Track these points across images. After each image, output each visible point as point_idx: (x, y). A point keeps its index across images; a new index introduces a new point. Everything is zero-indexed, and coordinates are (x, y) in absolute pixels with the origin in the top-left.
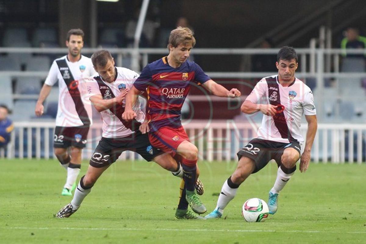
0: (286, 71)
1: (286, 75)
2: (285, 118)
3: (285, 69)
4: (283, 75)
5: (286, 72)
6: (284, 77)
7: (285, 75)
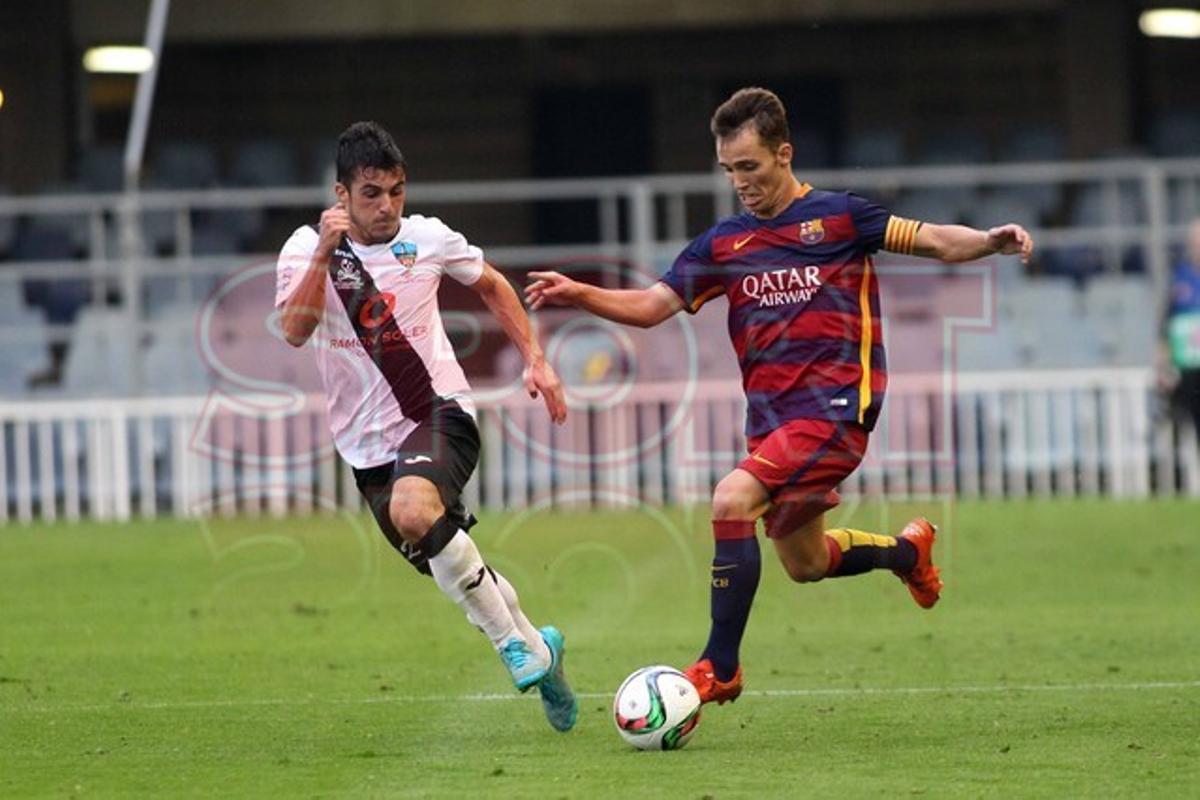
0: (382, 209)
1: (383, 220)
2: (403, 332)
3: (377, 200)
4: (371, 220)
5: (382, 212)
6: (373, 230)
7: (377, 221)
